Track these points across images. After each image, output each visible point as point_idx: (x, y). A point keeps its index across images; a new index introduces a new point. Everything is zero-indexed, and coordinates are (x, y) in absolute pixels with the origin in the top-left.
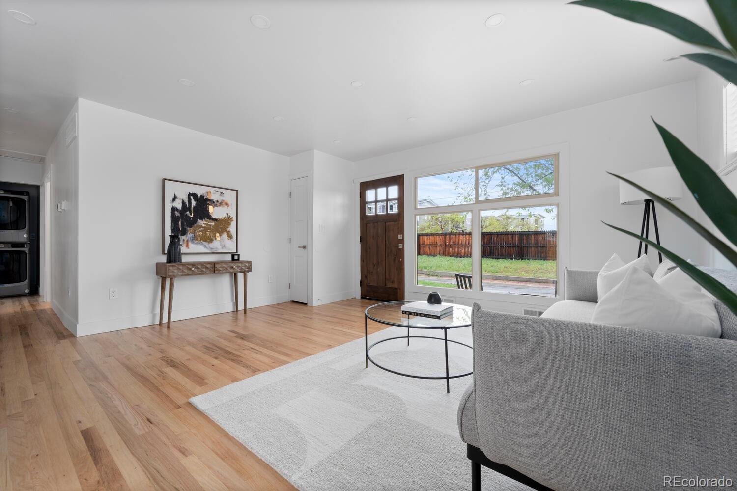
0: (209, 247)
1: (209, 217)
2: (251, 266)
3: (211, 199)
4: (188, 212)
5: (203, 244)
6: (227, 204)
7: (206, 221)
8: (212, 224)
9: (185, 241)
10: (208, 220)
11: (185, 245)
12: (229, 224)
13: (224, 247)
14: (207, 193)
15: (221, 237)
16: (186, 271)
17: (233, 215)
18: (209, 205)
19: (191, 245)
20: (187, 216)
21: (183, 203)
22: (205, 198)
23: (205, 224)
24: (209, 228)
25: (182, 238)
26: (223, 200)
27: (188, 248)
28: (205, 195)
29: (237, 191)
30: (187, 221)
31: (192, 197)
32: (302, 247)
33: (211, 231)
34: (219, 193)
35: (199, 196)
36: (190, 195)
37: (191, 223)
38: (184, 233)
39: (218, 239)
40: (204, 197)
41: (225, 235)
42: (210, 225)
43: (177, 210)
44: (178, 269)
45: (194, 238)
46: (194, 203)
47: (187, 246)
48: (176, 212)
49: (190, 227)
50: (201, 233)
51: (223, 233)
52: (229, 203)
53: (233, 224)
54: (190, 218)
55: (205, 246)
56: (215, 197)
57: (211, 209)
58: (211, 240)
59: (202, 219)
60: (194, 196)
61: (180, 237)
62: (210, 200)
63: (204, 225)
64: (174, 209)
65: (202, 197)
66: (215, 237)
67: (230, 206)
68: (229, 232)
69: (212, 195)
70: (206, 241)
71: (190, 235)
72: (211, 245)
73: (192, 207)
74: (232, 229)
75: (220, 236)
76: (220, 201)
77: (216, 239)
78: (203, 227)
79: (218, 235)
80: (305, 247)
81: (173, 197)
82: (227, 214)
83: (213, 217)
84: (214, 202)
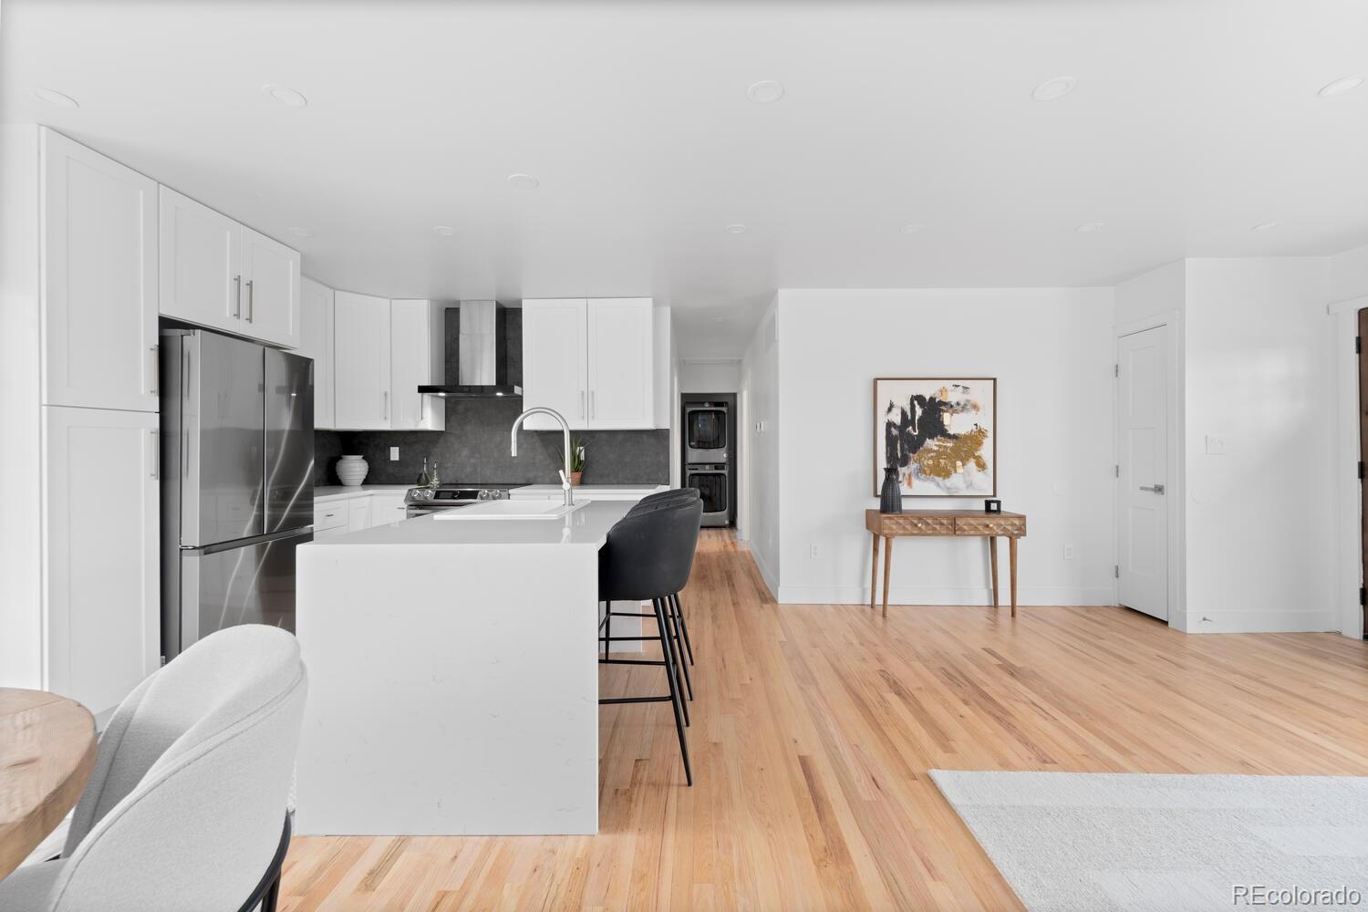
0: (945, 486)
1: (943, 432)
2: (1024, 525)
3: (947, 401)
4: (911, 428)
5: (934, 480)
6: (975, 407)
7: (939, 440)
8: (950, 444)
9: (907, 476)
10: (942, 438)
11: (905, 483)
12: (980, 444)
13: (970, 485)
14: (941, 391)
15: (965, 467)
16: (909, 527)
17: (987, 425)
18: (944, 411)
19: (915, 482)
20: (909, 433)
21: (904, 413)
22: (937, 400)
23: (937, 445)
24: (944, 453)
25: (902, 470)
26: (968, 401)
27: (911, 487)
28: (936, 395)
29: (995, 380)
30: (908, 442)
31: (916, 402)
32: (1152, 490)
33: (949, 457)
34: (960, 389)
35: (927, 398)
36: (914, 398)
37: (915, 445)
38: (905, 462)
39: (960, 470)
40: (935, 399)
41: (972, 464)
42: (945, 447)
43: (894, 425)
44: (898, 523)
45: (921, 471)
46: (919, 411)
47: (910, 484)
48: (893, 429)
49: (914, 453)
50: (931, 462)
51: (968, 460)
52: (980, 403)
53: (988, 442)
54: (913, 437)
55: (938, 485)
56: (953, 397)
57: (947, 418)
58: (946, 473)
59: (932, 437)
60: (920, 399)
61: (899, 469)
62: (945, 404)
63: (936, 448)
64: (890, 425)
65: (932, 399)
66: (955, 467)
67: (981, 410)
68: (979, 457)
69: (949, 393)
70: (939, 475)
71: (913, 466)
72: (948, 482)
73: (917, 418)
74: (985, 452)
75: (963, 465)
76: (962, 403)
77: (956, 472)
78: (935, 451)
79: (959, 463)
80: (1159, 489)
81: (889, 405)
82: (976, 425)
83: (951, 432)
84: (952, 406)
